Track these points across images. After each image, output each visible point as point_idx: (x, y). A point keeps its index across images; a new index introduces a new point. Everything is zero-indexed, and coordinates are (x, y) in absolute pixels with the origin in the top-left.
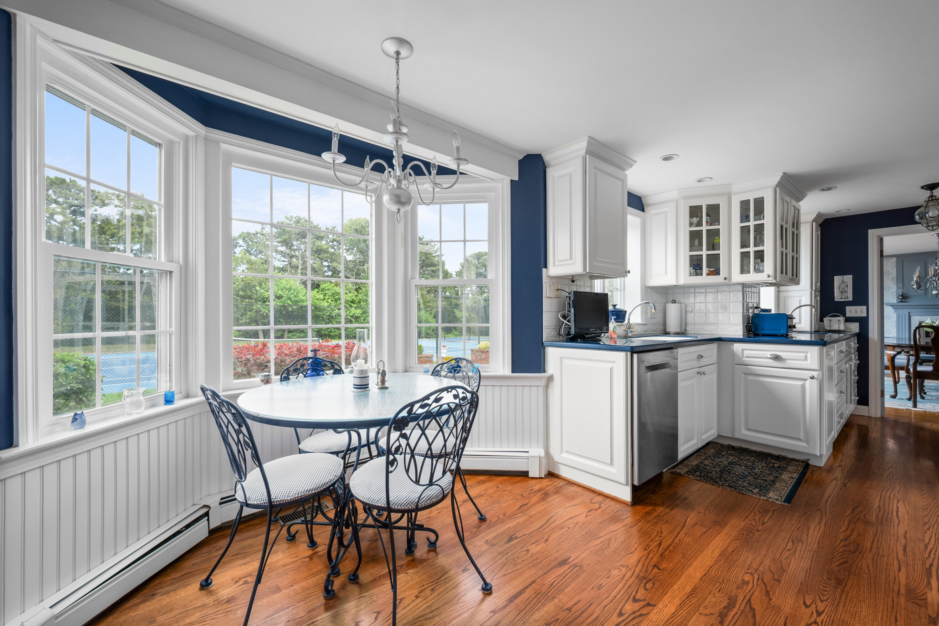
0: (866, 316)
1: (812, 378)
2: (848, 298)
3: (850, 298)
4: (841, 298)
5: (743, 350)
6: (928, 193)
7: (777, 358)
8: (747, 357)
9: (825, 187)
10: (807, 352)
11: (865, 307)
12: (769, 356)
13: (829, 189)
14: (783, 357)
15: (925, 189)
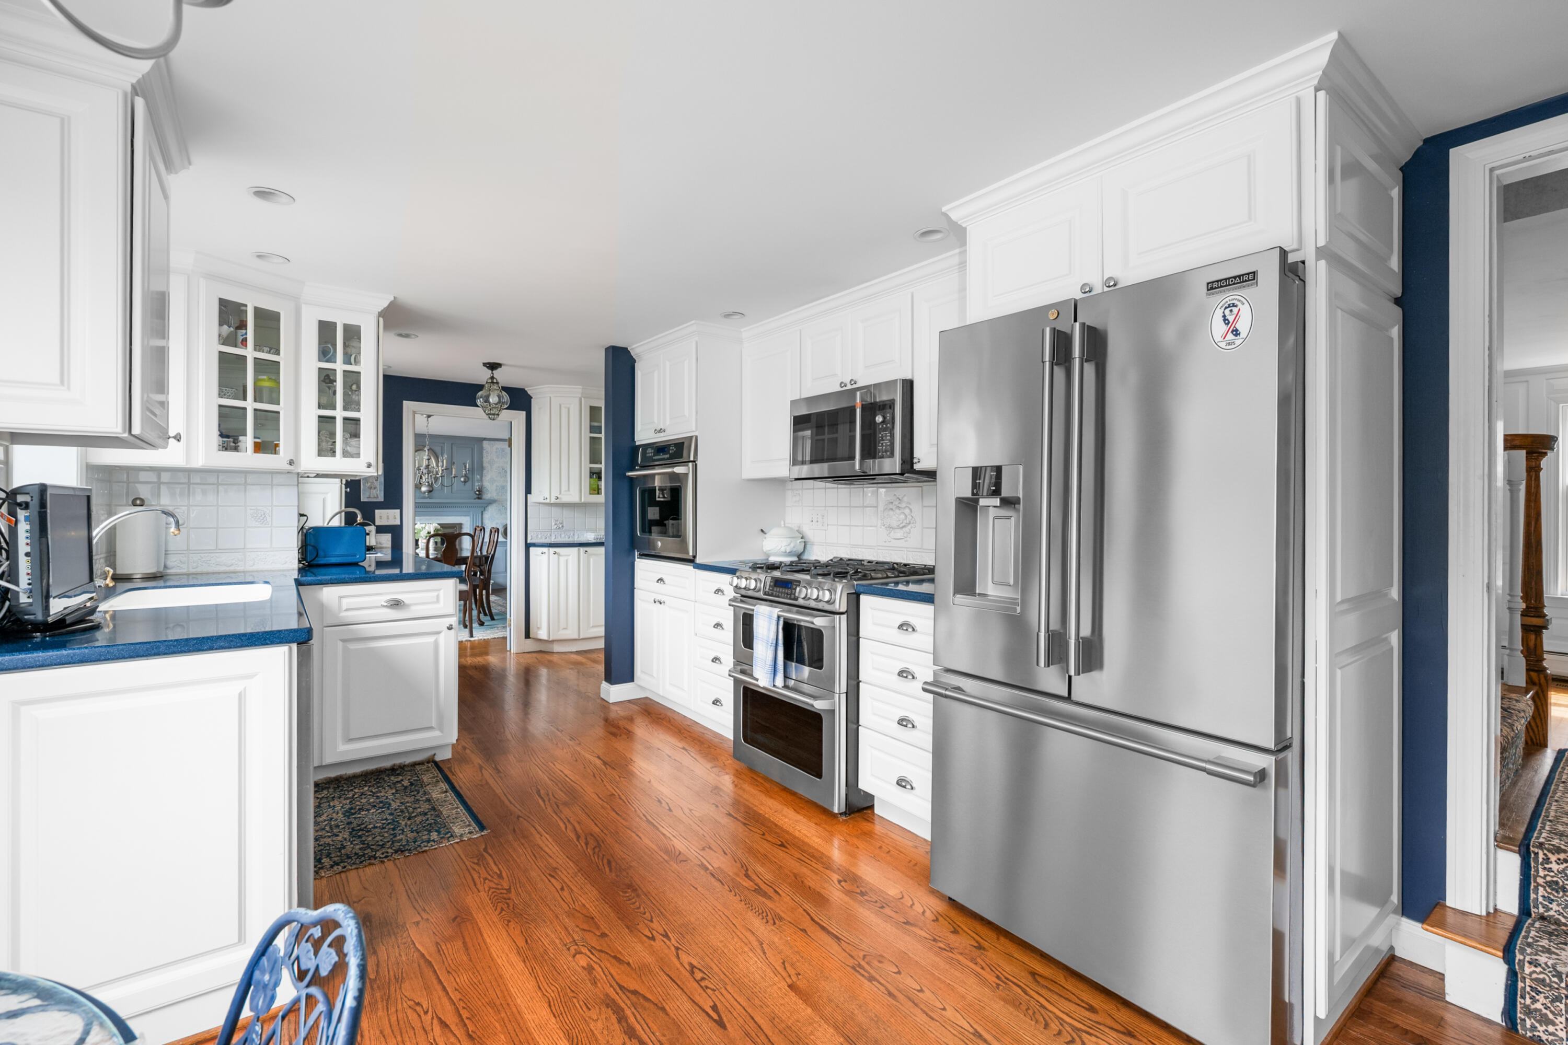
0: (399, 523)
1: (450, 628)
2: (378, 497)
3: (381, 498)
4: (369, 497)
5: (341, 597)
6: (487, 373)
7: (396, 604)
8: (347, 610)
9: (404, 332)
10: (439, 590)
11: (398, 511)
12: (386, 604)
13: (407, 336)
14: (406, 602)
15: (487, 367)
